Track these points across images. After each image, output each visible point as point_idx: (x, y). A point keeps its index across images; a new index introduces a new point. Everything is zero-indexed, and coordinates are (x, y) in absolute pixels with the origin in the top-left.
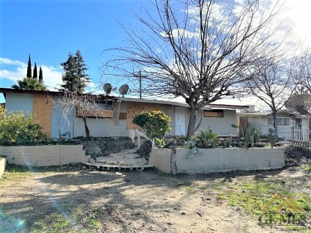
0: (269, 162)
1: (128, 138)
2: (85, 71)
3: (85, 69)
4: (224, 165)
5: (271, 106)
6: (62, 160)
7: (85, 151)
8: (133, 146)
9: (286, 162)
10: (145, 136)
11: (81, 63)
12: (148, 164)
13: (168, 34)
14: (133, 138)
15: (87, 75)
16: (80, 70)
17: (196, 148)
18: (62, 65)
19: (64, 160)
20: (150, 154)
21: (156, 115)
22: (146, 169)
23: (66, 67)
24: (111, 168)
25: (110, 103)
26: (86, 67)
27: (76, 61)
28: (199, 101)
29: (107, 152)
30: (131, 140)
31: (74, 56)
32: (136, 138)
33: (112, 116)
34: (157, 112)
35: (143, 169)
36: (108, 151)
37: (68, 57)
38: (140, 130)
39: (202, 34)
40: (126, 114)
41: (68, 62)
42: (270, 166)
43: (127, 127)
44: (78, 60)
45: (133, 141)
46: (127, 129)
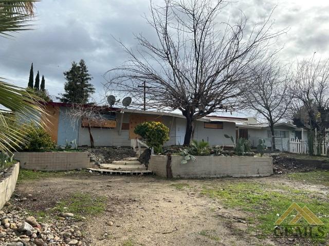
0: (258, 170)
1: (130, 147)
2: (89, 81)
3: (88, 78)
4: (216, 171)
5: (268, 118)
6: (68, 166)
7: (89, 158)
8: (134, 155)
9: (274, 170)
10: (145, 145)
11: (85, 73)
12: (147, 170)
13: (167, 54)
14: (134, 147)
15: (90, 85)
16: (83, 80)
17: (189, 155)
18: (65, 74)
19: (71, 166)
20: (150, 161)
21: (156, 126)
22: (145, 174)
23: (69, 77)
24: (113, 173)
25: (114, 114)
26: (89, 77)
27: (79, 71)
28: (195, 114)
29: (109, 159)
30: (133, 149)
31: (78, 65)
32: (137, 147)
33: (115, 126)
34: (157, 123)
35: (142, 174)
36: (111, 158)
37: (71, 67)
38: (140, 139)
39: (197, 55)
40: (128, 124)
41: (71, 71)
42: (258, 173)
43: (130, 137)
44: (81, 69)
45: (135, 150)
46: (129, 139)
